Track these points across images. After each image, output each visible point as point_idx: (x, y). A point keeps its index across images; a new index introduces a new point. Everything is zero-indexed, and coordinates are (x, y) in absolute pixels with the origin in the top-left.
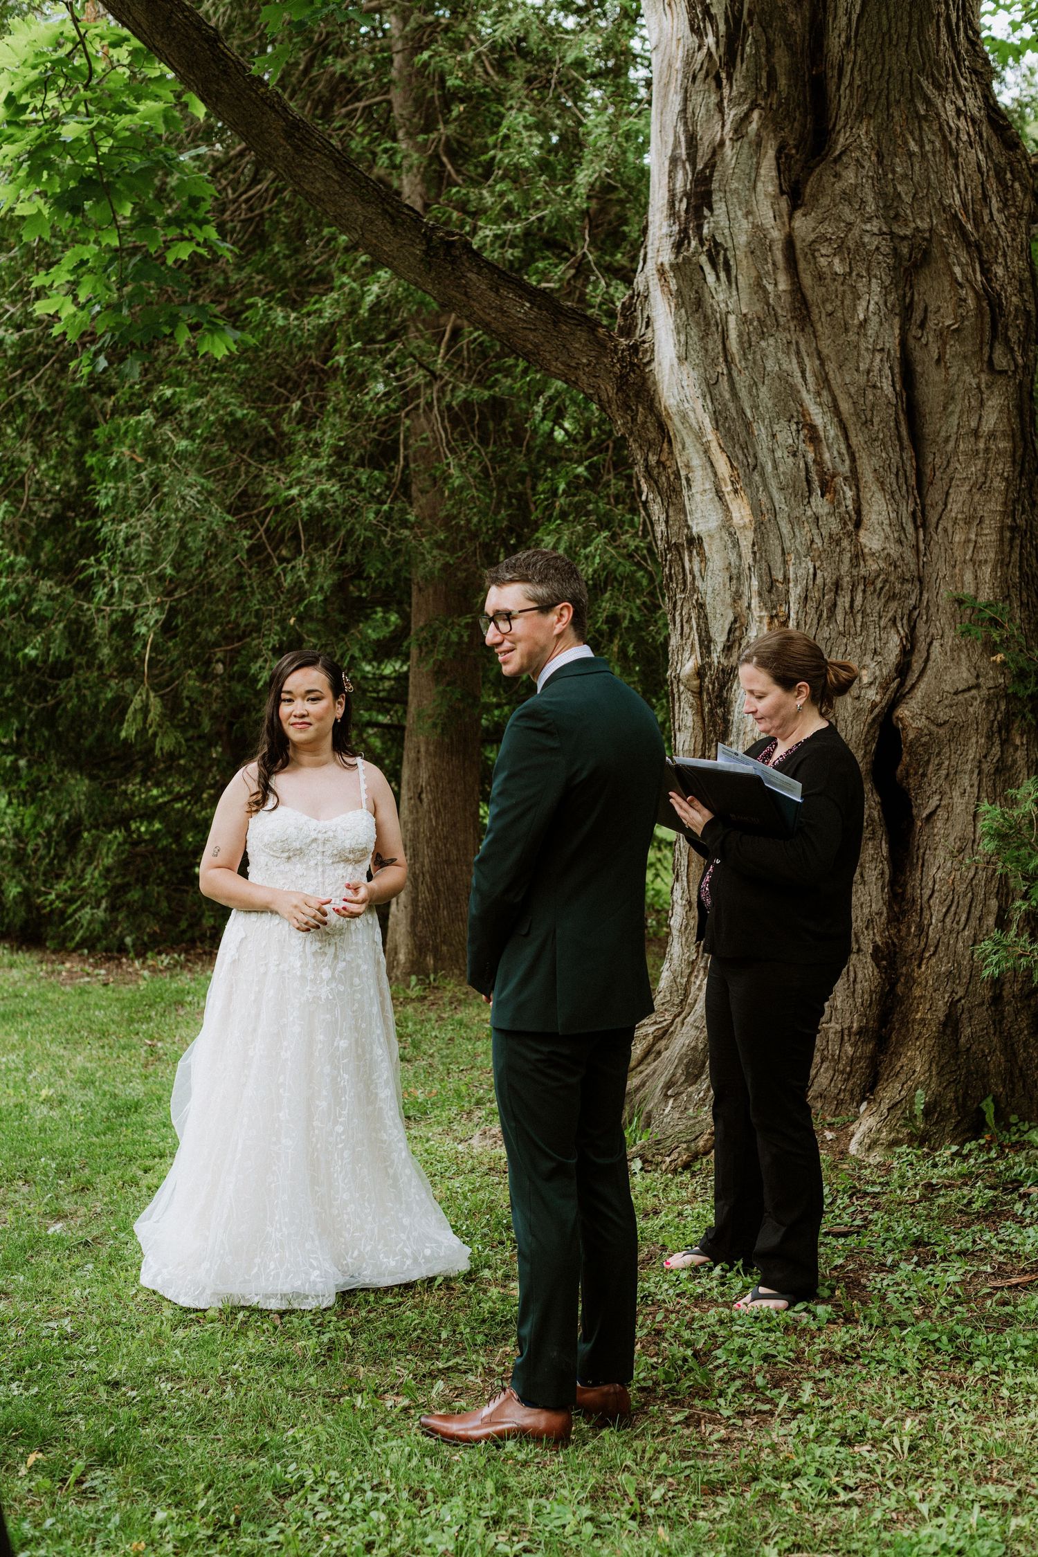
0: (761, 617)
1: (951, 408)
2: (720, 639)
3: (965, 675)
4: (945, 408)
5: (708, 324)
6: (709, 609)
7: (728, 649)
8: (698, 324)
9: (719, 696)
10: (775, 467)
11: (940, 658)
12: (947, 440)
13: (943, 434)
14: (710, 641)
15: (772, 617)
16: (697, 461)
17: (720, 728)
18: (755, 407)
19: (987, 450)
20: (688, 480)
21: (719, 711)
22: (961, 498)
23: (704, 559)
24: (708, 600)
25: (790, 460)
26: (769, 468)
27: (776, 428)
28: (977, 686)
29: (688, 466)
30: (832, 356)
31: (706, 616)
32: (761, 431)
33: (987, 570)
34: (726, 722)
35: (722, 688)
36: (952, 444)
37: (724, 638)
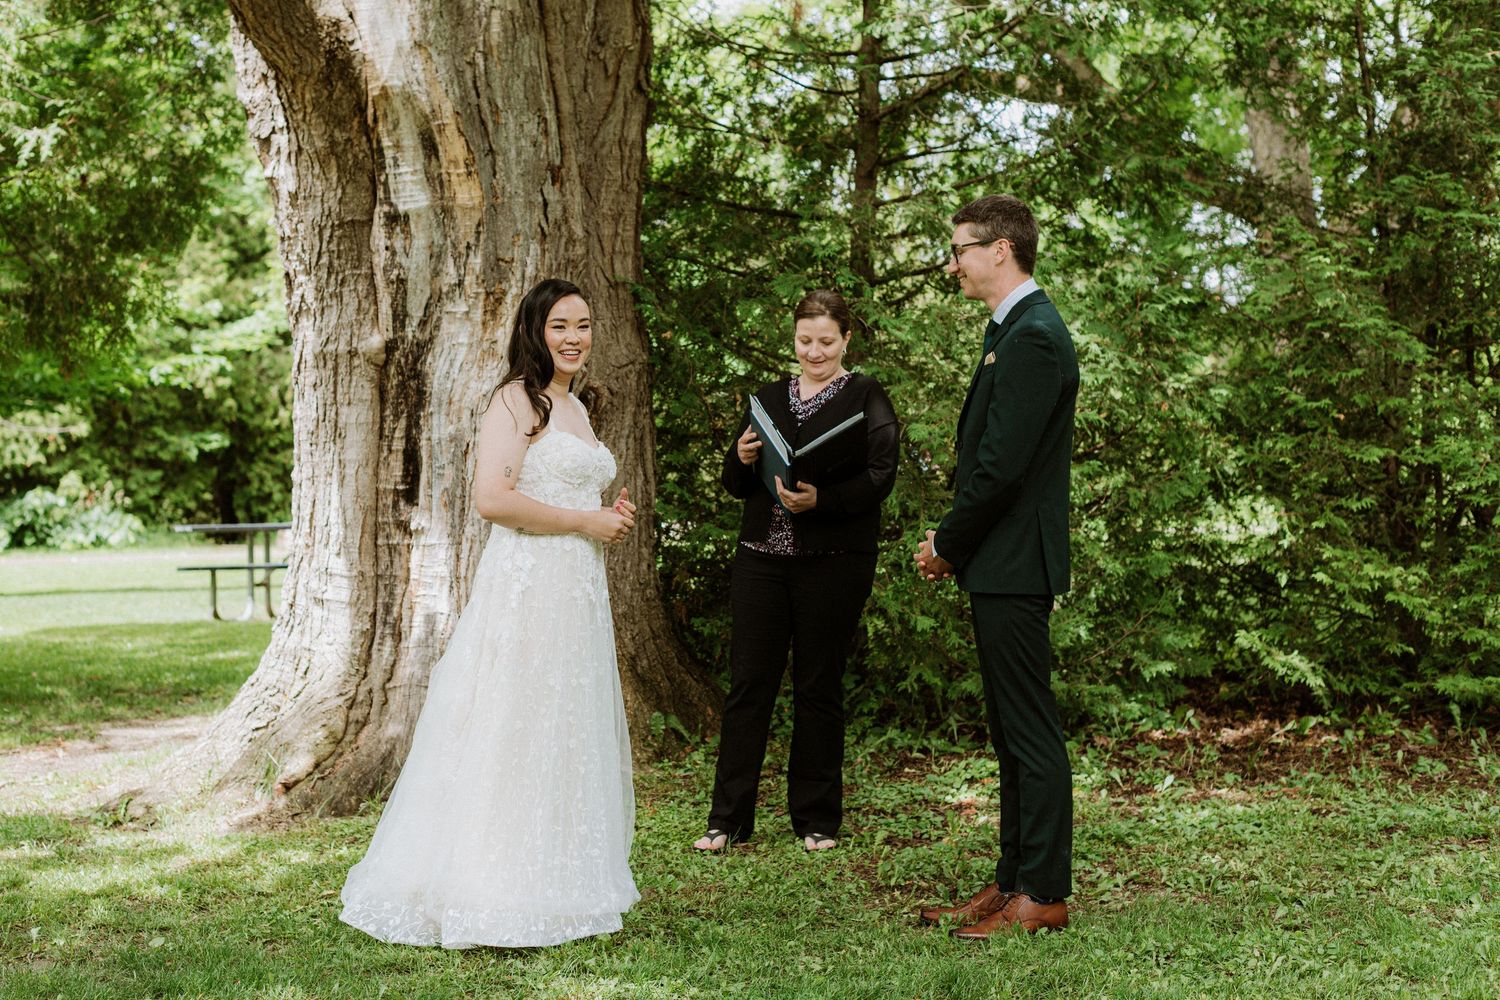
0: (477, 294)
1: (611, 117)
2: (416, 312)
3: (624, 351)
4: (606, 117)
5: (461, 15)
6: (410, 285)
7: (423, 323)
8: (451, 13)
9: (413, 369)
10: (519, 154)
11: (602, 336)
12: (603, 145)
13: (600, 139)
14: (406, 315)
15: (488, 294)
16: (410, 140)
17: (413, 399)
18: (507, 97)
19: (631, 157)
20: (395, 159)
21: (413, 384)
22: (612, 196)
23: (407, 234)
24: (411, 276)
25: (532, 149)
26: (513, 154)
27: (525, 119)
28: (632, 363)
29: (397, 146)
30: (562, 59)
31: (405, 292)
32: (509, 120)
33: (629, 260)
34: (421, 393)
35: (416, 360)
36: (605, 151)
37: (420, 314)
